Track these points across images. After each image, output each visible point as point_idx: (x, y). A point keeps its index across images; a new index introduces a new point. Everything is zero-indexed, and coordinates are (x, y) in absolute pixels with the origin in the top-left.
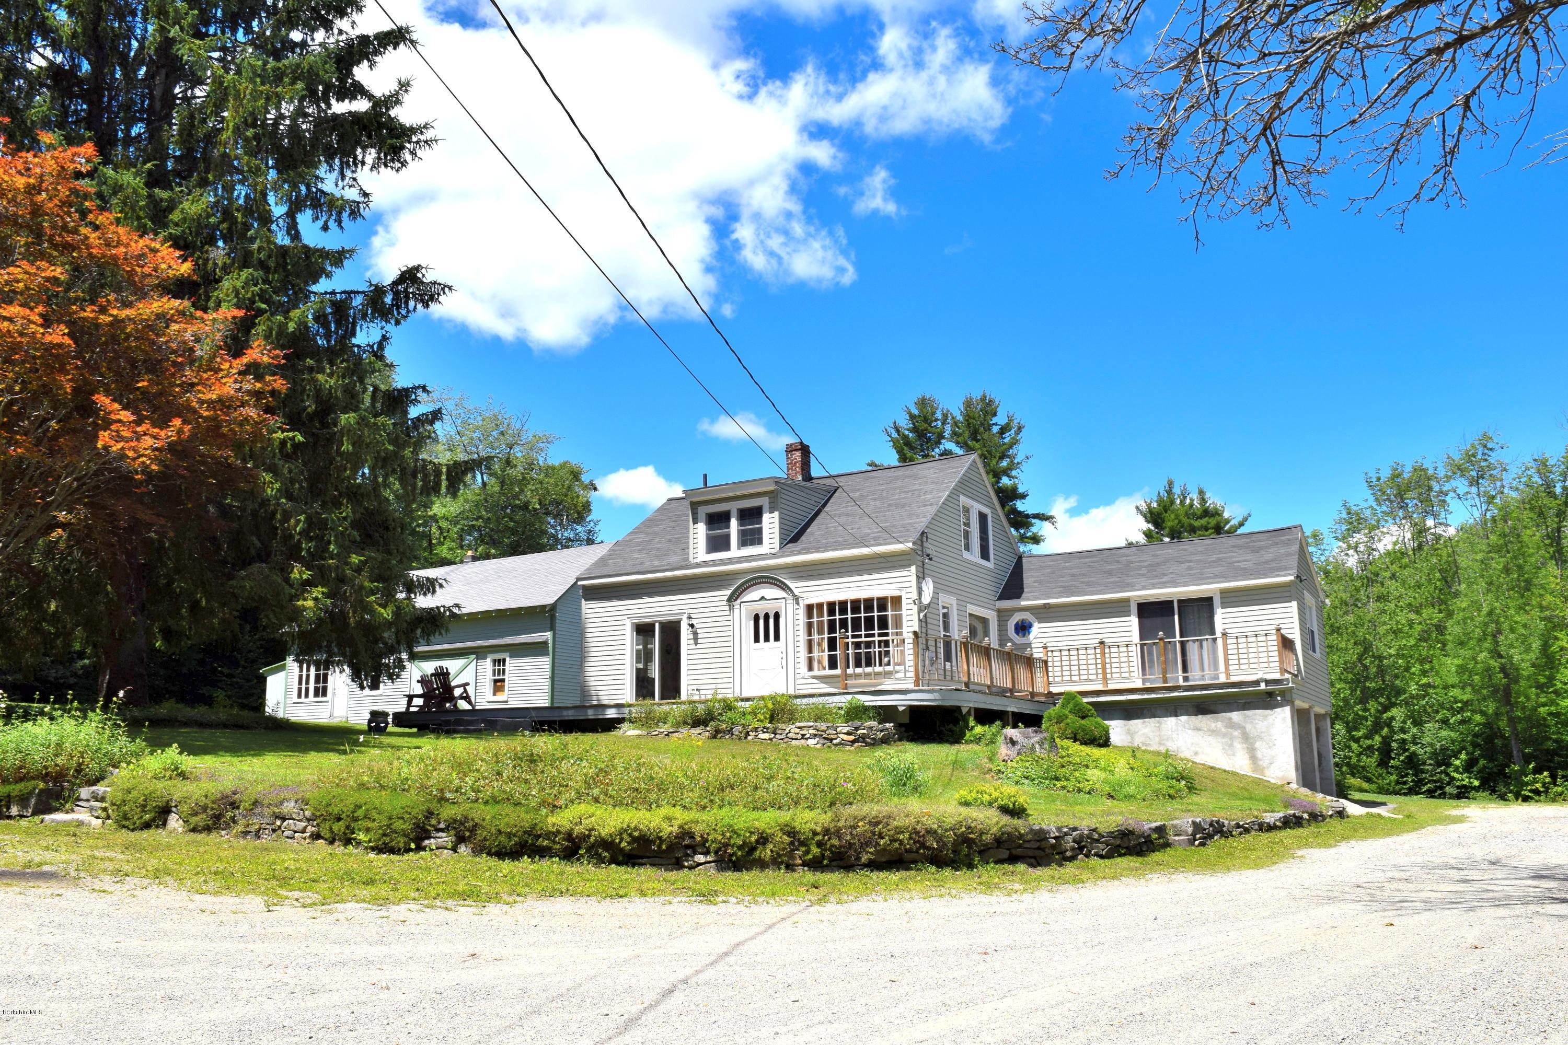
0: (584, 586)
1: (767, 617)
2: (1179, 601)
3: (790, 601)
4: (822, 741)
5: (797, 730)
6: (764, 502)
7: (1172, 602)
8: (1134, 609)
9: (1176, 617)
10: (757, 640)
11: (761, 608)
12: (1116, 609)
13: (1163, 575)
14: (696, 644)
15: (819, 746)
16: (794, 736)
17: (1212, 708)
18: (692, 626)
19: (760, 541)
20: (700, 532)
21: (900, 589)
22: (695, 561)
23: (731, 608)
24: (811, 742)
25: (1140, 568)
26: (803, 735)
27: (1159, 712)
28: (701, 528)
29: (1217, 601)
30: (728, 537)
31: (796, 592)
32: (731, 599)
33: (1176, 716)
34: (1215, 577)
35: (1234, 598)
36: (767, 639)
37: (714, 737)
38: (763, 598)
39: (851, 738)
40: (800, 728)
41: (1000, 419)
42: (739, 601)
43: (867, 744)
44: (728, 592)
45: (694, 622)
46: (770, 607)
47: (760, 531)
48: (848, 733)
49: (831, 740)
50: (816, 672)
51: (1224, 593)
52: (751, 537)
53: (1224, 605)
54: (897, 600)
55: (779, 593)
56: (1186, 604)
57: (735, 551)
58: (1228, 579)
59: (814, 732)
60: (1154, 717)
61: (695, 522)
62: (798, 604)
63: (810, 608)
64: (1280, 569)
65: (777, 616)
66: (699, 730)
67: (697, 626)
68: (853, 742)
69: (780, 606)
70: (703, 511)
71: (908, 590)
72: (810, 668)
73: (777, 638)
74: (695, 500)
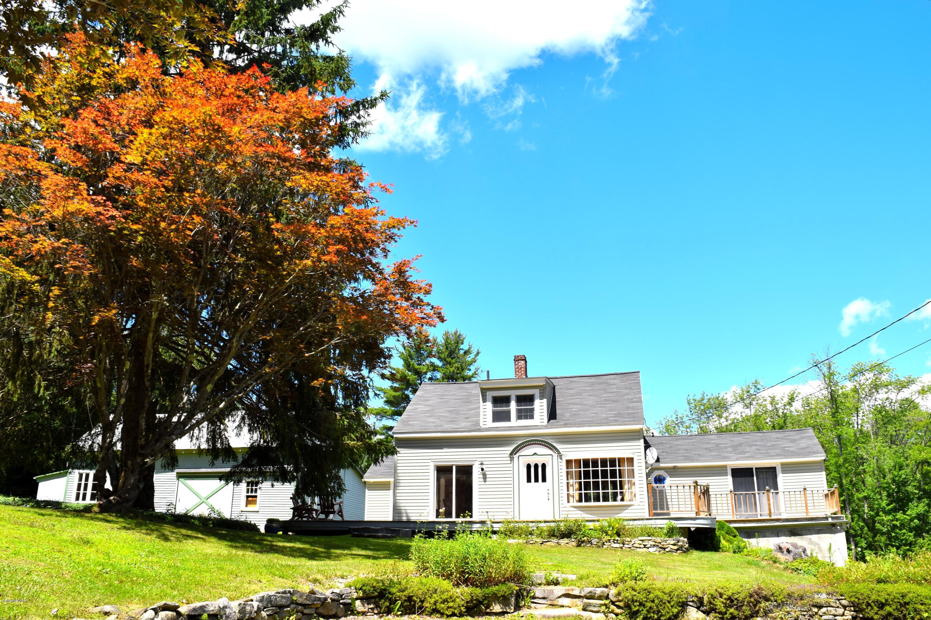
0: (396, 438)
1: (536, 466)
2: (756, 468)
3: (555, 455)
4: (658, 549)
5: (641, 542)
6: (536, 392)
7: (752, 469)
8: (729, 472)
9: (755, 478)
10: (529, 480)
11: (533, 461)
12: (719, 471)
13: (744, 453)
14: (485, 482)
15: (657, 552)
16: (638, 546)
17: (799, 532)
18: (482, 469)
19: (532, 417)
20: (488, 408)
21: (633, 453)
22: (485, 427)
23: (512, 459)
24: (652, 550)
25: (726, 448)
26: (645, 545)
27: (767, 534)
28: (489, 406)
29: (779, 470)
30: (509, 412)
31: (561, 450)
32: (512, 453)
33: (778, 536)
34: (778, 455)
35: (789, 468)
36: (536, 480)
37: (579, 546)
38: (535, 454)
39: (676, 547)
40: (642, 541)
41: (464, 347)
42: (517, 455)
43: (684, 552)
44: (511, 448)
45: (484, 467)
46: (540, 461)
47: (532, 410)
48: (674, 545)
49: (664, 549)
50: (571, 504)
51: (783, 465)
52: (528, 414)
53: (784, 472)
54: (631, 461)
55: (549, 452)
56: (761, 470)
57: (514, 422)
58: (786, 457)
59: (654, 543)
60: (765, 537)
61: (484, 400)
62: (561, 459)
63: (569, 462)
64: (815, 453)
65: (544, 466)
66: (566, 540)
67: (485, 469)
68: (677, 550)
69: (547, 460)
70: (490, 395)
71: (639, 454)
72: (568, 502)
73: (544, 480)
74: (484, 387)
